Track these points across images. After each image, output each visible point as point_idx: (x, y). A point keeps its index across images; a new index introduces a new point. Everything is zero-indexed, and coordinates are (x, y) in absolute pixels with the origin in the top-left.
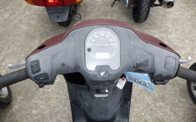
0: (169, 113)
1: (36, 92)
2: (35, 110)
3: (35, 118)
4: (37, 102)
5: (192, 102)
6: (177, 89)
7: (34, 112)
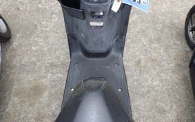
0: (162, 53)
1: (35, 30)
2: (35, 46)
3: (35, 53)
4: (36, 39)
5: (186, 45)
6: (174, 33)
7: (34, 48)
